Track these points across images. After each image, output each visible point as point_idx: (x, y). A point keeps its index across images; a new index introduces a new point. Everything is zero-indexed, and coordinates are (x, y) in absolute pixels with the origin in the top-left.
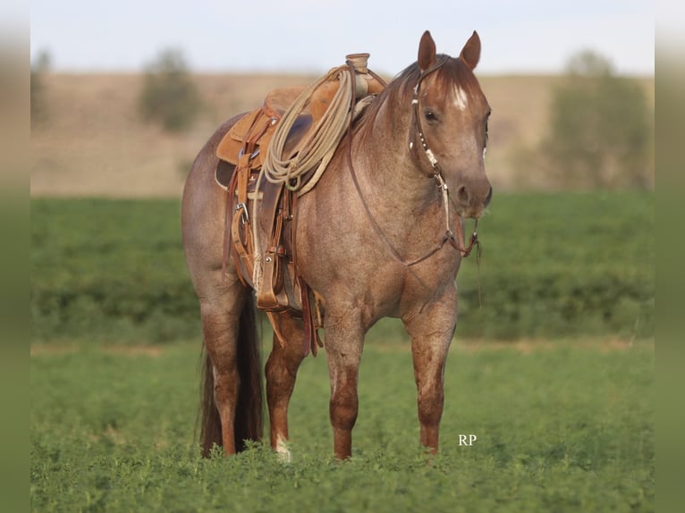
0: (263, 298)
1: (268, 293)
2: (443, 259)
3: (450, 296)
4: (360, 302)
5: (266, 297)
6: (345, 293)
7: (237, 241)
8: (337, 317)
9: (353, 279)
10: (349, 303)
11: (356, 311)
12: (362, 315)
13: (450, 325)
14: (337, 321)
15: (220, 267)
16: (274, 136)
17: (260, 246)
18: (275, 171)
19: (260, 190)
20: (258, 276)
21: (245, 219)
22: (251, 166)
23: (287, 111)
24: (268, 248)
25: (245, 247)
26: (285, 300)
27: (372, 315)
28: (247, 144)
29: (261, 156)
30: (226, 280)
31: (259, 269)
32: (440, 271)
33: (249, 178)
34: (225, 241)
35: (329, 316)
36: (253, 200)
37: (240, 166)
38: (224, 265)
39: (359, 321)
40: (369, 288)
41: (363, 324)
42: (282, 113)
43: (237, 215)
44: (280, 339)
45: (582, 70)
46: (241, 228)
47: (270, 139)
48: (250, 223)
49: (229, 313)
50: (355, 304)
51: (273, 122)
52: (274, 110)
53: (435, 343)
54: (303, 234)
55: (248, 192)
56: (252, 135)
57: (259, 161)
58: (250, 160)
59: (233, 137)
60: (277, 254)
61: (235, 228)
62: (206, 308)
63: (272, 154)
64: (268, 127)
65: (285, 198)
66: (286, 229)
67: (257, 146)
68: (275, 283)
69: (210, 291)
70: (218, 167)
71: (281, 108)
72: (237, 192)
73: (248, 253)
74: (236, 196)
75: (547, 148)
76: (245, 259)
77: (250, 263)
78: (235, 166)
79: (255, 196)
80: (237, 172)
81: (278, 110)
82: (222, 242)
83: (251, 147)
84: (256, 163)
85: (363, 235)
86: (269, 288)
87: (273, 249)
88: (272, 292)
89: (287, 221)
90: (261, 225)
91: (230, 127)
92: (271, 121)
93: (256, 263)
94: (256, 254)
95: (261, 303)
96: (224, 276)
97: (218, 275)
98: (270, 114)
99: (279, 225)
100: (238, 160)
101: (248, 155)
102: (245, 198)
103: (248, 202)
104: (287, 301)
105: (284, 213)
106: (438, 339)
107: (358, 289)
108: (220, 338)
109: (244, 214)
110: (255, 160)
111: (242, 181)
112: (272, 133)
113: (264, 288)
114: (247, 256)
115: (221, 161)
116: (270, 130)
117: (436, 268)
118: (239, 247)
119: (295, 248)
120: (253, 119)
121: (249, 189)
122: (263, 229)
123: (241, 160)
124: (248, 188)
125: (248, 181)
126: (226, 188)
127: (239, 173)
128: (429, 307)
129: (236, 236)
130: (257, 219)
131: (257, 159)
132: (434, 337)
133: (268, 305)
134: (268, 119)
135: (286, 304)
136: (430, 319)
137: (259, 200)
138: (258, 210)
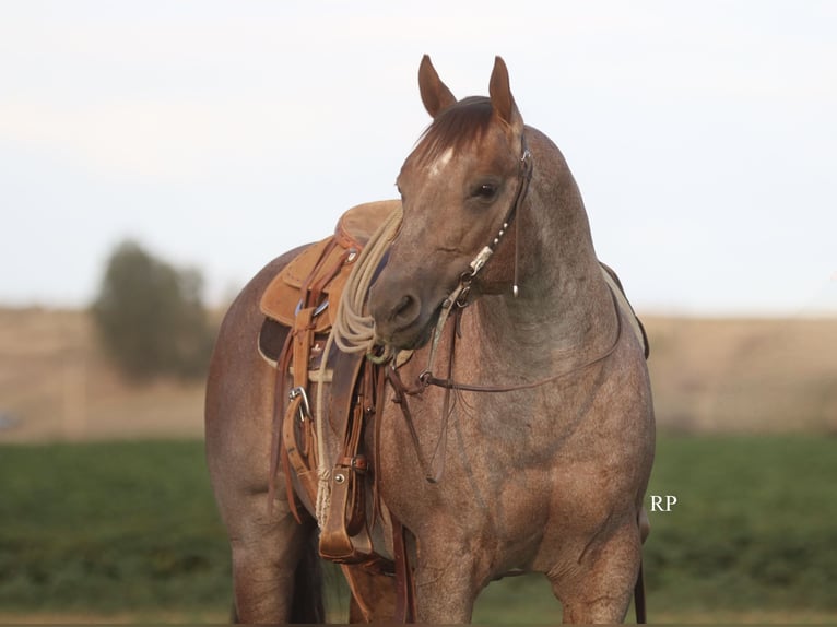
0: (329, 539)
1: (337, 533)
2: (615, 466)
3: (627, 538)
4: (474, 544)
5: (334, 539)
6: (452, 530)
7: (292, 450)
8: (436, 569)
9: (465, 503)
10: (457, 546)
11: (468, 558)
12: (475, 568)
13: (626, 586)
14: (435, 576)
15: (264, 490)
16: (350, 278)
17: (328, 457)
18: (353, 333)
19: (329, 365)
20: (324, 505)
21: (305, 412)
22: (315, 327)
23: (372, 239)
24: (340, 459)
25: (305, 458)
26: (365, 545)
27: (492, 566)
28: (309, 292)
29: (330, 312)
30: (274, 511)
31: (325, 494)
32: (613, 488)
33: (311, 347)
34: (272, 450)
35: (424, 567)
36: (316, 383)
37: (296, 327)
38: (271, 488)
39: (467, 578)
40: (490, 518)
41: (473, 581)
42: (364, 242)
43: (292, 406)
44: (363, 609)
46: (298, 426)
47: (344, 283)
48: (312, 420)
49: (277, 565)
50: (466, 549)
51: (351, 258)
52: (353, 237)
53: (599, 616)
54: (391, 432)
55: (309, 369)
56: (317, 279)
57: (327, 318)
58: (312, 318)
59: (286, 280)
60: (353, 468)
61: (288, 426)
62: (239, 555)
63: (347, 308)
64: (342, 264)
65: (367, 377)
66: (368, 429)
67: (324, 296)
68: (350, 517)
69: (247, 527)
70: (263, 331)
71: (364, 234)
72: (292, 370)
73: (309, 469)
74: (290, 377)
76: (304, 478)
77: (312, 484)
78: (289, 328)
79: (320, 376)
80: (292, 338)
81: (359, 238)
82: (268, 452)
83: (316, 298)
84: (323, 324)
85: (478, 427)
86: (339, 525)
87: (348, 461)
88: (344, 532)
89: (368, 417)
90: (330, 422)
91: (286, 264)
92: (348, 255)
93: (321, 485)
94: (322, 469)
95: (325, 549)
96: (271, 506)
97: (262, 504)
98: (346, 244)
99: (358, 422)
100: (293, 317)
101: (310, 310)
102: (304, 380)
103: (310, 385)
104: (370, 546)
105: (365, 403)
106: (604, 610)
107: (474, 521)
108: (262, 605)
109: (302, 404)
110: (321, 319)
111: (301, 351)
112: (347, 275)
113: (331, 524)
114: (307, 473)
115: (267, 318)
116: (346, 269)
117: (603, 480)
118: (295, 459)
119: (378, 456)
120: (320, 254)
121: (311, 365)
122: (334, 429)
123: (299, 318)
124: (309, 363)
125: (310, 353)
126: (274, 364)
127: (296, 339)
128: (594, 553)
129: (289, 441)
130: (323, 412)
131: (324, 315)
132: (599, 606)
133: (338, 552)
134: (343, 252)
135: (369, 552)
136: (595, 574)
137: (326, 383)
138: (325, 398)
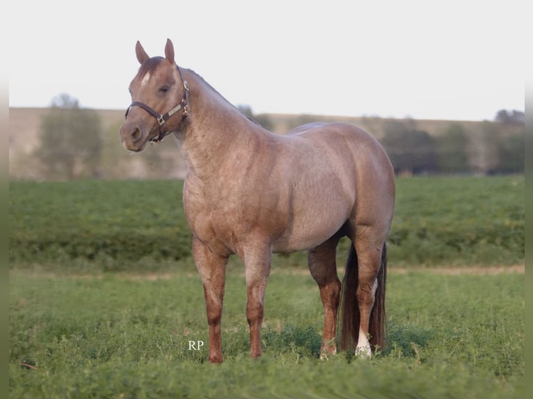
45: (60, 104)
75: (37, 154)
